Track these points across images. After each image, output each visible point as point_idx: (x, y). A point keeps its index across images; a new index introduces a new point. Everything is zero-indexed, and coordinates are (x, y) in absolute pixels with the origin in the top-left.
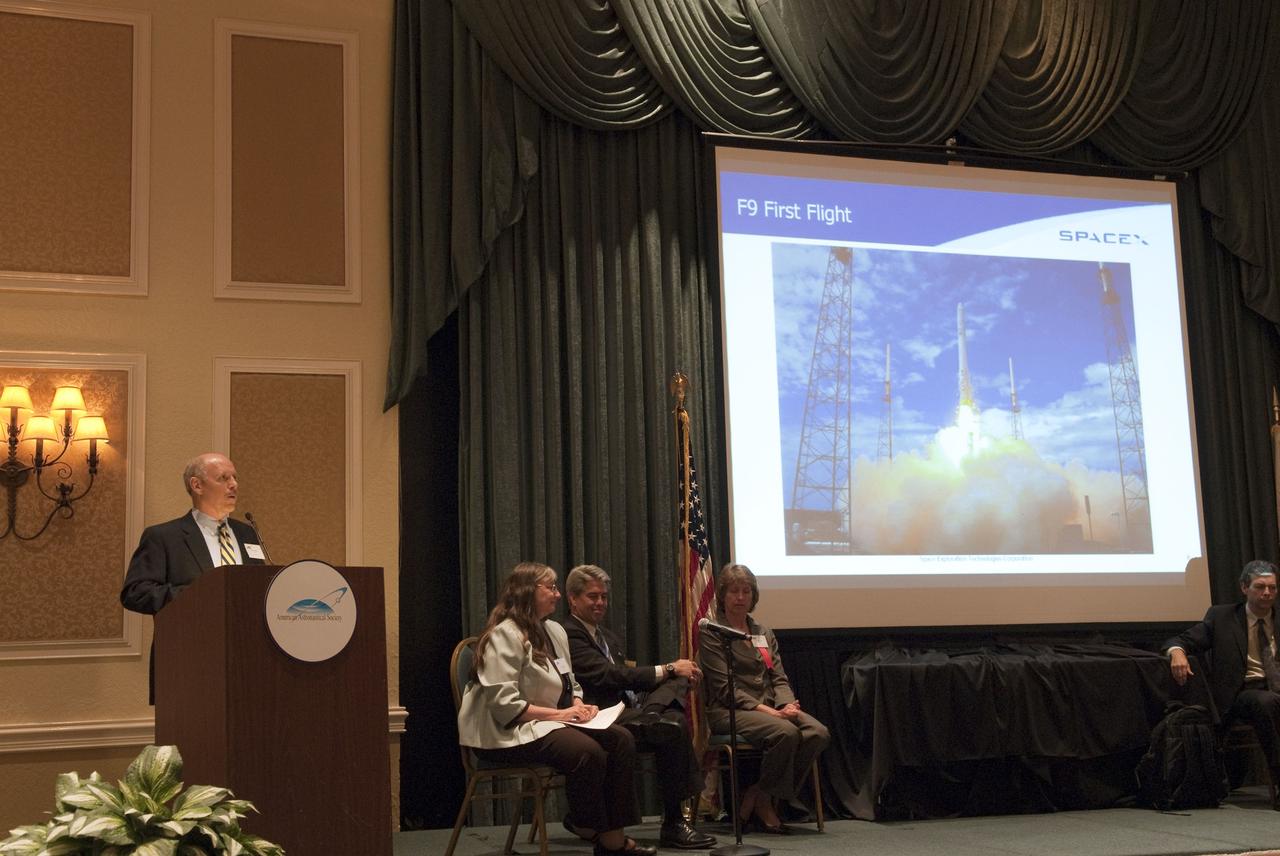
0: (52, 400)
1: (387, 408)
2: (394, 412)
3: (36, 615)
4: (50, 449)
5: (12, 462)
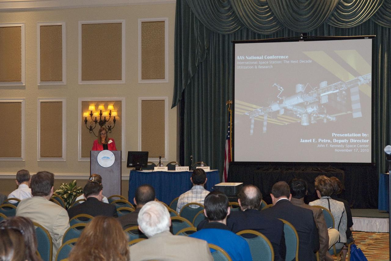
0: (108, 108)
1: (173, 106)
4: (107, 118)
5: (101, 121)
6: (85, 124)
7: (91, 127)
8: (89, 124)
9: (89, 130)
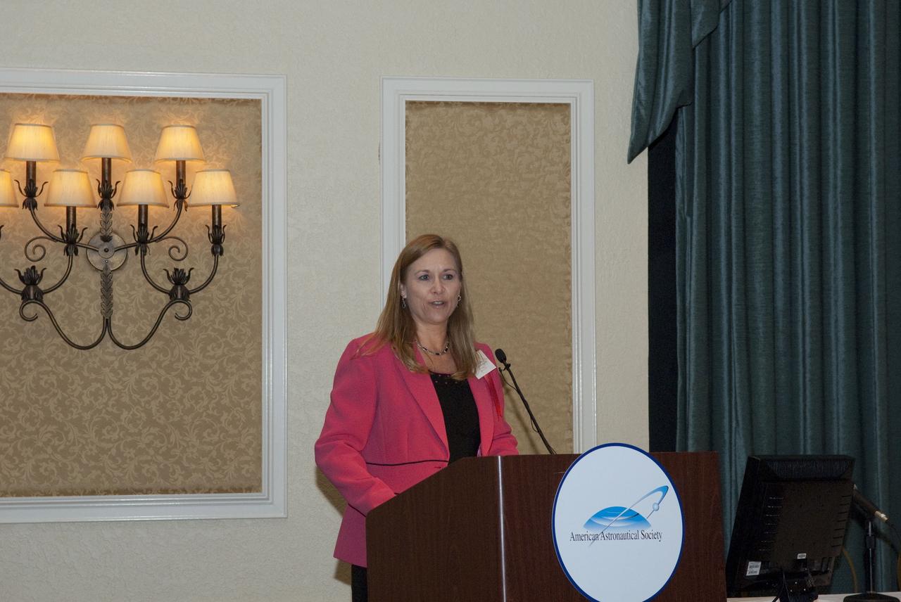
0: (157, 144)
1: (632, 157)
2: (643, 158)
3: (144, 458)
5: (105, 236)
7: (32, 278)
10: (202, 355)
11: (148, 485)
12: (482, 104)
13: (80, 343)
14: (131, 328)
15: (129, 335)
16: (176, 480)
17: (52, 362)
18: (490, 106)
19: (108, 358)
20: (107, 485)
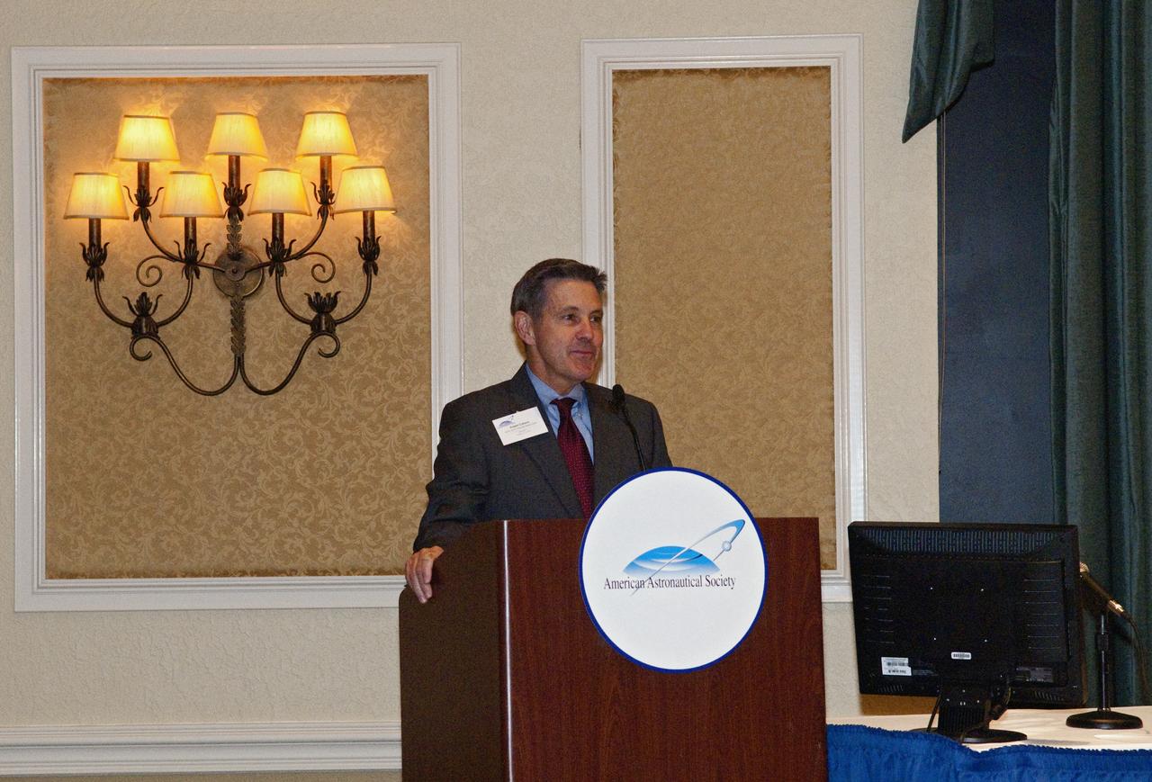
1: (908, 134)
4: (299, 228)
5: (235, 254)
6: (91, 284)
7: (143, 307)
8: (120, 286)
9: (128, 332)
10: (356, 401)
11: (291, 565)
12: (713, 71)
13: (207, 388)
14: (269, 368)
15: (266, 377)
16: (326, 558)
17: (174, 412)
18: (725, 73)
19: (240, 406)
20: (242, 565)
